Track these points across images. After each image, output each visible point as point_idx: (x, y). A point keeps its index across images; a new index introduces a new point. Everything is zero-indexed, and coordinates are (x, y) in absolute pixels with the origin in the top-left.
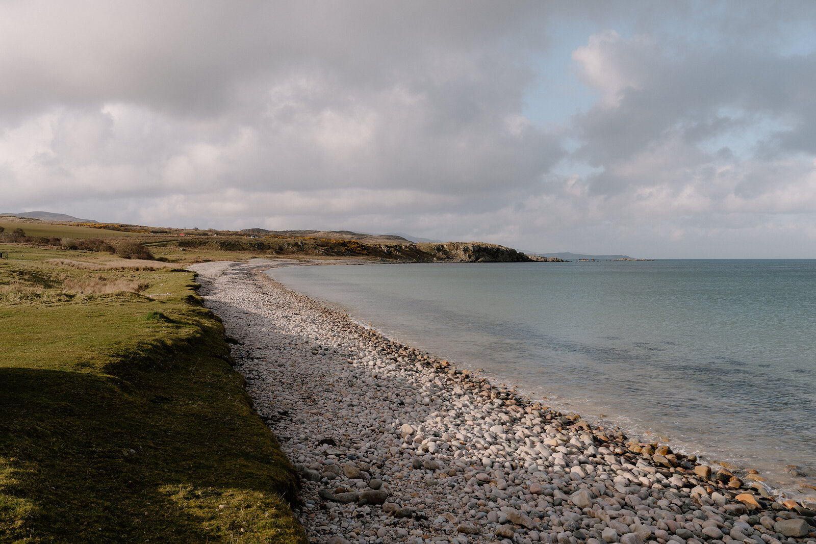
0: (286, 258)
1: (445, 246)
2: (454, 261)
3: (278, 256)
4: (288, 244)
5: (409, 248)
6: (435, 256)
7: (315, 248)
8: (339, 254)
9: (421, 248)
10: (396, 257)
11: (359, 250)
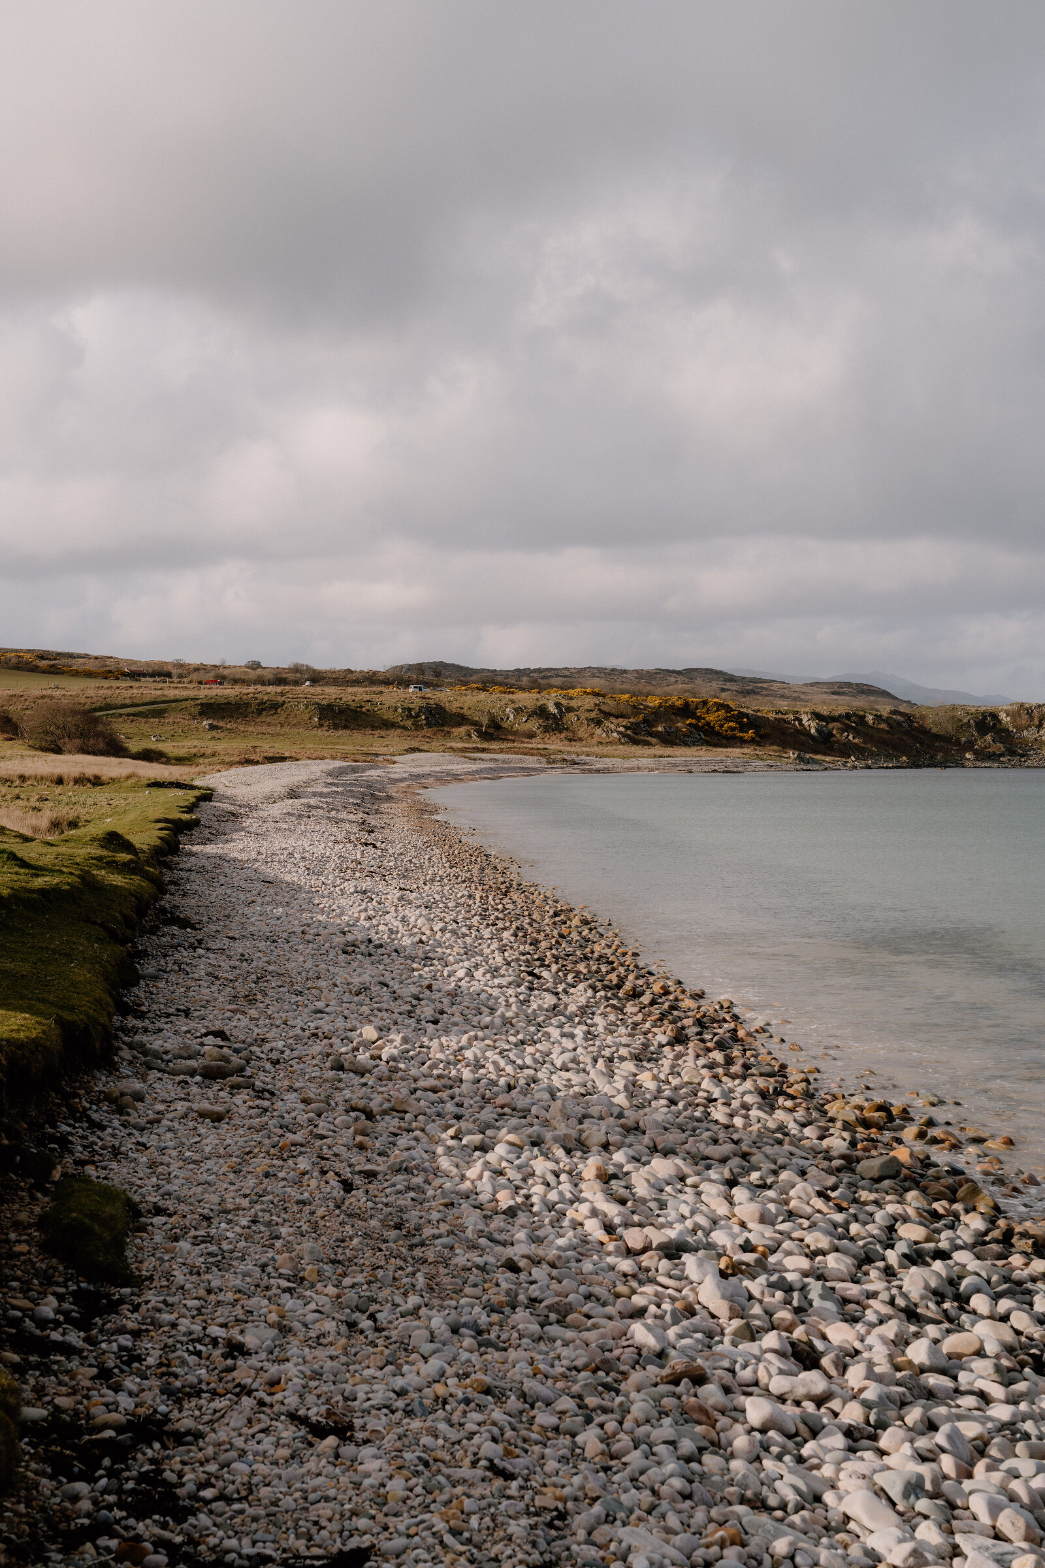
0: (509, 751)
1: (1003, 715)
2: (1029, 763)
3: (485, 745)
4: (518, 711)
5: (887, 721)
6: (969, 746)
7: (599, 723)
8: (670, 739)
9: (928, 723)
10: (845, 751)
11: (732, 729)
